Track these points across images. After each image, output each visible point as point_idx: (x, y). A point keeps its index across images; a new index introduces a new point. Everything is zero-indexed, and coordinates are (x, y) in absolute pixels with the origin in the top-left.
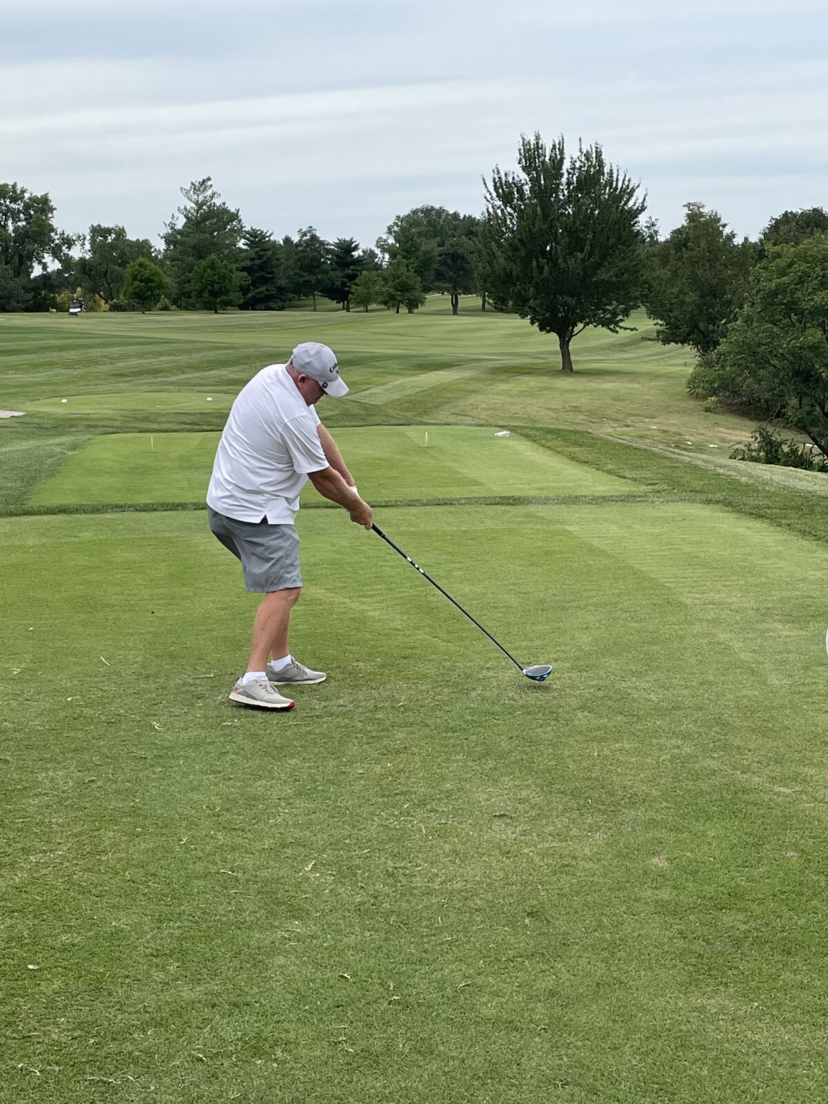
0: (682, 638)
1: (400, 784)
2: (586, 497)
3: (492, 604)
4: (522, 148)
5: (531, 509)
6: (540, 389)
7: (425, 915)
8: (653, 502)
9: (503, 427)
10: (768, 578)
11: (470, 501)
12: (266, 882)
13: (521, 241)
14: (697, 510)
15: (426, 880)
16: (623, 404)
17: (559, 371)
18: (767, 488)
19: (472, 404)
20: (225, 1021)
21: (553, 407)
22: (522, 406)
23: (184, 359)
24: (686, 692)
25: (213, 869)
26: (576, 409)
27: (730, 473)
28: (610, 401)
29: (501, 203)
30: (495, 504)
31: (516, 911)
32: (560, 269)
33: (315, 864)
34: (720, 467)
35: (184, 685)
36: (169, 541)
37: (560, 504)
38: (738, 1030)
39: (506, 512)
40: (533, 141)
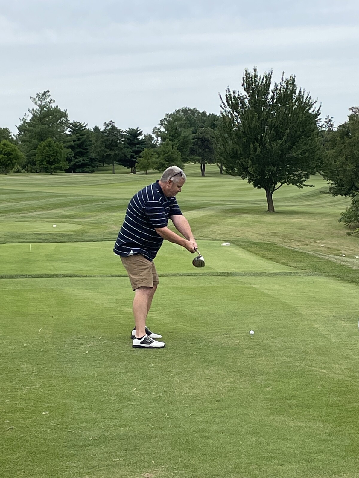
3: (212, 314)
4: (245, 77)
5: (236, 278)
6: (254, 222)
8: (300, 276)
9: (227, 241)
10: (345, 305)
13: (244, 132)
14: (321, 279)
17: (267, 212)
19: (211, 231)
21: (262, 233)
22: (242, 232)
23: (35, 203)
26: (275, 234)
28: (296, 230)
29: (231, 110)
30: (218, 276)
32: (267, 149)
33: (136, 389)
37: (252, 276)
39: (223, 279)
40: (252, 73)
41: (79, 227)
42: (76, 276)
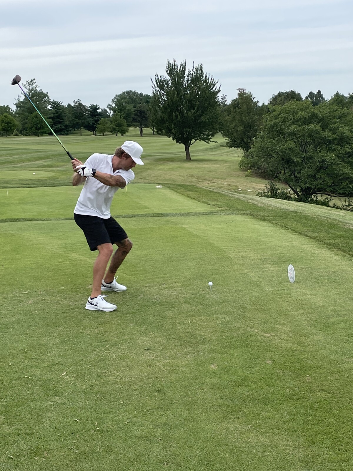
0: (229, 272)
1: (105, 337)
2: (192, 213)
3: (149, 259)
4: (168, 66)
5: (169, 218)
6: (177, 168)
7: (113, 393)
8: (221, 215)
9: (159, 184)
10: (266, 246)
11: (143, 216)
12: (45, 381)
13: (168, 105)
14: (238, 218)
15: (114, 378)
16: (212, 173)
17: (186, 160)
18: (269, 208)
19: (148, 174)
20: (23, 441)
21: (183, 175)
22: (169, 175)
23: (24, 156)
24: (229, 295)
25: (22, 376)
26: (192, 176)
27: (254, 202)
28: (206, 172)
29: (159, 89)
30: (154, 217)
31: (152, 390)
32: (184, 117)
33: (67, 372)
34: (250, 200)
35: (14, 297)
36: (12, 235)
37: (181, 216)
38: (242, 437)
39: (158, 220)
40: (172, 63)
41: (52, 174)
42: (36, 220)
